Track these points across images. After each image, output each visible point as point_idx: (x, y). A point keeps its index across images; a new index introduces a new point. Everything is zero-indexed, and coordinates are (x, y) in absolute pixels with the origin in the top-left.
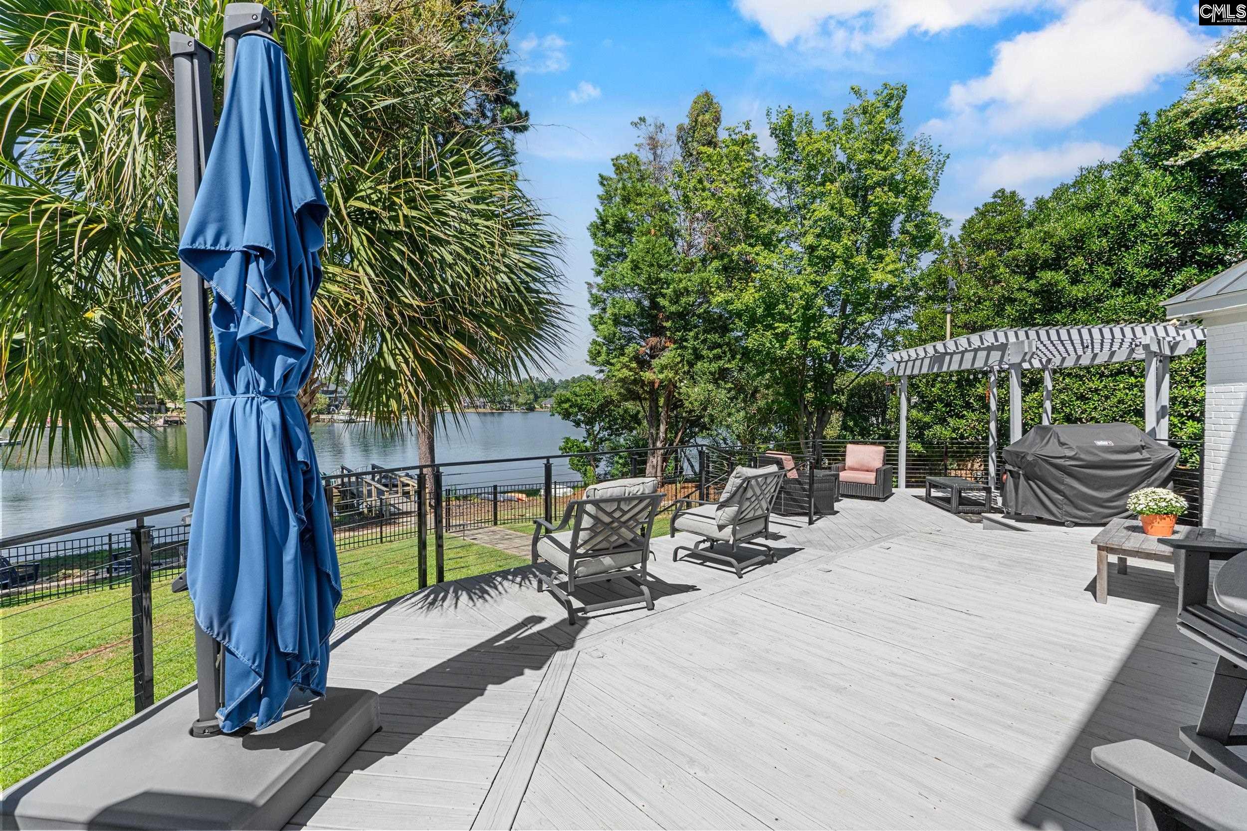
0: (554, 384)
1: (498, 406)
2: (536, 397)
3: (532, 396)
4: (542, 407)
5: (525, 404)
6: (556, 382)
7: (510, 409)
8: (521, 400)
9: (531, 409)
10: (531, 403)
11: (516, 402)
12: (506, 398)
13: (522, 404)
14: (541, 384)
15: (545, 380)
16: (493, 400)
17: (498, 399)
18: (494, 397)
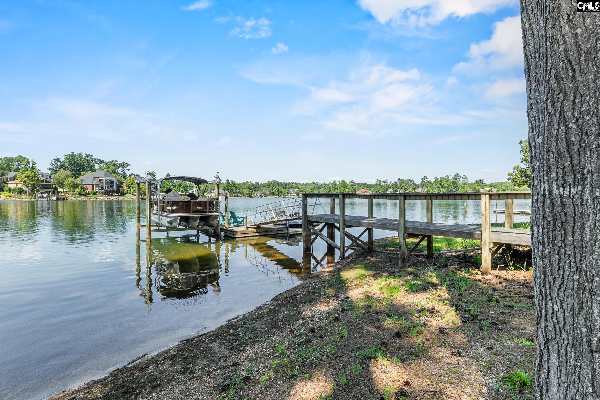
1: (233, 195)
2: (252, 191)
3: (250, 190)
4: (255, 196)
5: (248, 194)
6: (260, 183)
7: (239, 196)
8: (245, 192)
9: (250, 196)
10: (250, 194)
11: (243, 193)
12: (238, 191)
13: (246, 194)
14: (253, 185)
15: (254, 183)
16: (231, 192)
17: (234, 191)
18: (232, 190)
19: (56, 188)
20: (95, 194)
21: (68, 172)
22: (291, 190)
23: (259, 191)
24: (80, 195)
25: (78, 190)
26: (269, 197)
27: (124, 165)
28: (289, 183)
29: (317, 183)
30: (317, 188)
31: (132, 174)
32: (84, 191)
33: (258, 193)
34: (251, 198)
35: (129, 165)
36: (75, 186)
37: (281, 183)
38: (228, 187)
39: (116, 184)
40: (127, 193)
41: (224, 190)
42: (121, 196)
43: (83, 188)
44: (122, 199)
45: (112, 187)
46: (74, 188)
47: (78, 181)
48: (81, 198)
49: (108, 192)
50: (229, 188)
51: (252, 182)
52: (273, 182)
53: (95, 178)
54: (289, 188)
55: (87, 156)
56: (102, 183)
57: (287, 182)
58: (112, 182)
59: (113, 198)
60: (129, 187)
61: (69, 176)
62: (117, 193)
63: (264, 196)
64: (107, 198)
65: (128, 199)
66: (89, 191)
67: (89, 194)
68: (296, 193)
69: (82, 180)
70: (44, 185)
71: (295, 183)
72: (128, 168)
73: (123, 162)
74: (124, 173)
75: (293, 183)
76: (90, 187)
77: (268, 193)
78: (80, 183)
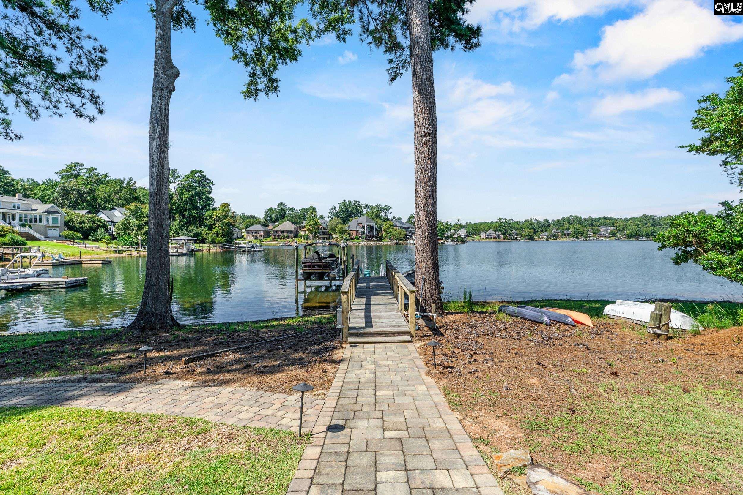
0: (548, 222)
1: (508, 237)
2: (535, 232)
3: (532, 231)
4: (539, 238)
5: (528, 236)
6: (550, 221)
7: (516, 239)
8: (524, 233)
9: (532, 239)
10: (531, 235)
11: (521, 234)
12: (514, 232)
13: (525, 236)
14: (539, 223)
15: (541, 220)
16: (505, 234)
17: (508, 232)
18: (506, 230)
19: (331, 235)
20: (358, 239)
21: (339, 220)
22: (602, 229)
23: (546, 231)
24: (347, 240)
25: (346, 236)
26: (561, 240)
27: (387, 209)
28: (600, 218)
29: (652, 216)
30: (652, 225)
31: (394, 217)
32: (350, 236)
33: (544, 235)
34: (532, 242)
35: (391, 208)
36: (343, 232)
37: (585, 219)
38: (500, 227)
39: (376, 229)
40: (385, 237)
41: (496, 231)
42: (379, 241)
43: (349, 234)
44: (380, 243)
45: (372, 232)
46: (342, 234)
47: (346, 227)
48: (348, 243)
49: (369, 237)
50: (502, 229)
51: (538, 219)
52: (571, 218)
53: (358, 224)
54: (599, 226)
55: (356, 202)
56: (364, 228)
57: (595, 216)
58: (372, 227)
59: (372, 243)
60: (387, 232)
61: (339, 223)
62: (377, 238)
63: (553, 238)
64: (368, 243)
65: (385, 244)
66: (354, 237)
67: (354, 239)
68: (610, 233)
69: (349, 227)
70: (323, 232)
71: (611, 218)
72: (390, 211)
73: (386, 206)
74: (387, 216)
75: (606, 218)
76: (354, 233)
77: (560, 234)
78: (347, 229)
